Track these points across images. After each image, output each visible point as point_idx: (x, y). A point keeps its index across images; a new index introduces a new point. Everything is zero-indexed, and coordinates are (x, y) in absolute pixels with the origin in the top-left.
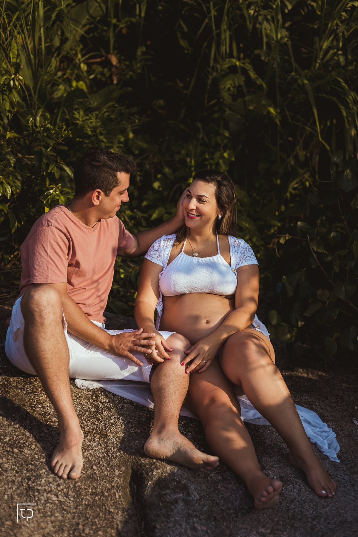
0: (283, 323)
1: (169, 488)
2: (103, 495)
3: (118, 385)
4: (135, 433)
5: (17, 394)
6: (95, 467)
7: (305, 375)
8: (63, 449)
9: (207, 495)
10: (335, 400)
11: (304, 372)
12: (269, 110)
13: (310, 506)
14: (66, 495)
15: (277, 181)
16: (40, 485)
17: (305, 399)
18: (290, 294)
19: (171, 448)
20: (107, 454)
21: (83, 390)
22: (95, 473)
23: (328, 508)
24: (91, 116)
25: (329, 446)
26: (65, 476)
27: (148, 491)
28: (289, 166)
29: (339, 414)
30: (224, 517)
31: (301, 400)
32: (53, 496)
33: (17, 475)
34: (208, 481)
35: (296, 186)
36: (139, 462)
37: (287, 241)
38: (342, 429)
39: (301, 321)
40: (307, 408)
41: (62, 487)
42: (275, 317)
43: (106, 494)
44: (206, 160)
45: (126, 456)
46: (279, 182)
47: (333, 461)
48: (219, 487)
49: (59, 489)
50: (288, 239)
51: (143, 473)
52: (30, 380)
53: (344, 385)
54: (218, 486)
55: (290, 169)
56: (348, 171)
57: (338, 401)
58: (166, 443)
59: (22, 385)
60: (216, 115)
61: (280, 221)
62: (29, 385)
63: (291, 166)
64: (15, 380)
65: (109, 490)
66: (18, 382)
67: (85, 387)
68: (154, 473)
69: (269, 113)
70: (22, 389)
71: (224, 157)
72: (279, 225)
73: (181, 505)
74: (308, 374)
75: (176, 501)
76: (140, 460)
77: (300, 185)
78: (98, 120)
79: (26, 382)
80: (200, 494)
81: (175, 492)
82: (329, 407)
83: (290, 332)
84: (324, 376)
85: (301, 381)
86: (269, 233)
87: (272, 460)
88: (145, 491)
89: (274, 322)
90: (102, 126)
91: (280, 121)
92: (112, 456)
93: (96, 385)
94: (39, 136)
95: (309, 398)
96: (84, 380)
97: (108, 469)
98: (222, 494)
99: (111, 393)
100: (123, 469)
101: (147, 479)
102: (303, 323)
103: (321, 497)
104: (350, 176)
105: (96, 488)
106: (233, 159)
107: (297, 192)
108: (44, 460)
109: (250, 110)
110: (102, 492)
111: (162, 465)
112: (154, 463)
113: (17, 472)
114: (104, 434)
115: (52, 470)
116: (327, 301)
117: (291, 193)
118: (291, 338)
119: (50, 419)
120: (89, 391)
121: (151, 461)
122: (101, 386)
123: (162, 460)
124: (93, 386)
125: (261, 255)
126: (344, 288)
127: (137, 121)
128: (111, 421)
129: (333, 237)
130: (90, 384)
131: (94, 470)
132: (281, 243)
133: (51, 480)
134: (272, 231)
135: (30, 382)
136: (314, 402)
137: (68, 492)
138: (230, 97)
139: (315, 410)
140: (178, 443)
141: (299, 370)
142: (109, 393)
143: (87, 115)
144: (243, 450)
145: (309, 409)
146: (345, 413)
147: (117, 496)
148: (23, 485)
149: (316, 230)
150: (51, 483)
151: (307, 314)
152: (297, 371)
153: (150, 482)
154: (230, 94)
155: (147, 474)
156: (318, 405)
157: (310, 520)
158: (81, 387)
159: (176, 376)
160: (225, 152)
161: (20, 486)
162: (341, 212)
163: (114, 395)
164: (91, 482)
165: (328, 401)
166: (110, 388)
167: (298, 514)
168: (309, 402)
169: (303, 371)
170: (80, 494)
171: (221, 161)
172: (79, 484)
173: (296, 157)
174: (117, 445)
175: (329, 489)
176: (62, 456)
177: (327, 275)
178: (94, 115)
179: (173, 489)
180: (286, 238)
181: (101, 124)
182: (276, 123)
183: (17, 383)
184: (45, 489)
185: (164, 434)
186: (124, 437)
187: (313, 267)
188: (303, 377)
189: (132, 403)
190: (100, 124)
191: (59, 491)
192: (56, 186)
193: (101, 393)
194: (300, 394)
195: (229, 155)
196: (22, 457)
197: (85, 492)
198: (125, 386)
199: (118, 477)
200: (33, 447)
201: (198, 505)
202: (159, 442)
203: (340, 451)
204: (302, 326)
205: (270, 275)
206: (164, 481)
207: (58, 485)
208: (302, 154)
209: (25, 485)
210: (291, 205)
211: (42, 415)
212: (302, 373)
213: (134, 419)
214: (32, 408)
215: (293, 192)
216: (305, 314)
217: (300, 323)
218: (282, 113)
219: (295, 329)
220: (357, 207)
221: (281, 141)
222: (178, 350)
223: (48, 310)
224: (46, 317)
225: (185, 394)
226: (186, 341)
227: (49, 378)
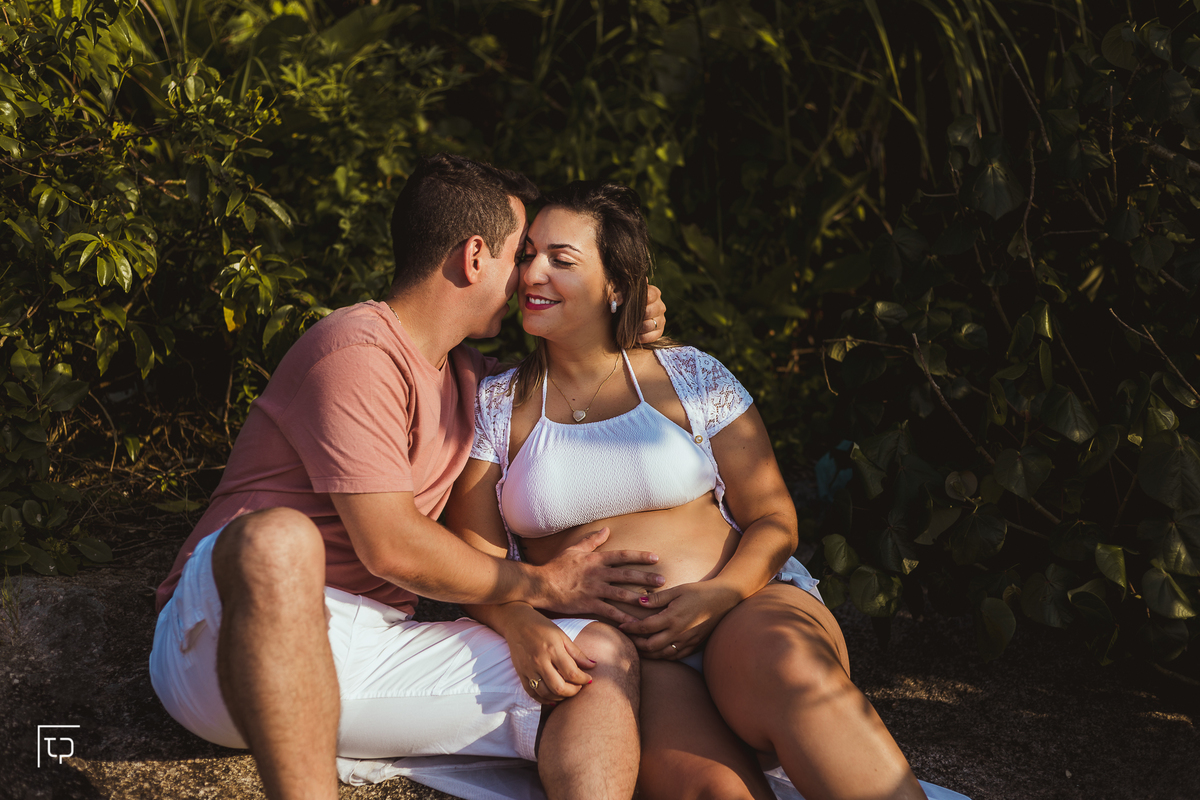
0: (863, 568)
3: (448, 767)
7: (923, 695)
10: (1010, 758)
11: (919, 687)
12: (759, 36)
15: (788, 209)
17: (935, 761)
18: (876, 489)
21: (357, 788)
24: (323, 75)
28: (818, 170)
29: (1028, 794)
31: (924, 763)
35: (838, 217)
37: (848, 355)
39: (909, 558)
40: (942, 785)
42: (842, 553)
44: (615, 168)
46: (793, 211)
50: (851, 350)
52: (212, 772)
53: (1027, 714)
55: (820, 179)
56: (996, 165)
57: (1019, 759)
59: (189, 787)
60: (631, 58)
61: (803, 306)
62: (209, 786)
63: (824, 170)
64: (169, 776)
66: (179, 781)
67: (359, 778)
69: (761, 43)
71: (657, 159)
72: (804, 315)
74: (929, 692)
77: (846, 216)
78: (343, 86)
79: (201, 778)
82: (998, 776)
83: (885, 589)
84: (971, 692)
85: (914, 711)
86: (781, 337)
89: (840, 565)
90: (353, 98)
91: (789, 63)
93: (390, 772)
94: (196, 127)
95: (945, 757)
96: (357, 759)
99: (430, 789)
102: (915, 563)
104: (1001, 176)
106: (680, 162)
107: (839, 232)
109: (712, 40)
116: (973, 501)
117: (824, 239)
118: (888, 604)
120: (372, 790)
122: (406, 772)
124: (382, 774)
125: (767, 393)
126: (1020, 466)
127: (439, 81)
129: (967, 335)
130: (374, 771)
132: (834, 360)
134: (788, 331)
135: (212, 778)
136: (959, 768)
138: (665, 9)
139: (966, 788)
141: (906, 682)
142: (425, 792)
143: (315, 75)
145: (949, 788)
146: (1043, 791)
149: (925, 322)
151: (925, 539)
152: (900, 686)
156: (969, 775)
158: (351, 779)
159: (606, 739)
160: (659, 145)
162: (984, 271)
165: (994, 761)
166: (428, 776)
168: (945, 767)
169: (916, 683)
171: (651, 169)
173: (834, 149)
177: (970, 436)
178: (332, 72)
180: (845, 346)
181: (350, 95)
182: (780, 67)
183: (176, 783)
187: (922, 415)
188: (919, 701)
190: (347, 93)
192: (248, 251)
193: (404, 793)
194: (920, 748)
195: (669, 152)
198: (466, 766)
204: (914, 571)
205: (796, 441)
208: (847, 139)
210: (830, 265)
212: (914, 690)
215: (829, 233)
216: (920, 540)
217: (906, 563)
218: (789, 42)
219: (896, 580)
220: (1024, 256)
221: (793, 113)
222: (606, 665)
223: (292, 579)
224: (284, 598)
225: (632, 785)
226: (623, 641)
227: (284, 768)
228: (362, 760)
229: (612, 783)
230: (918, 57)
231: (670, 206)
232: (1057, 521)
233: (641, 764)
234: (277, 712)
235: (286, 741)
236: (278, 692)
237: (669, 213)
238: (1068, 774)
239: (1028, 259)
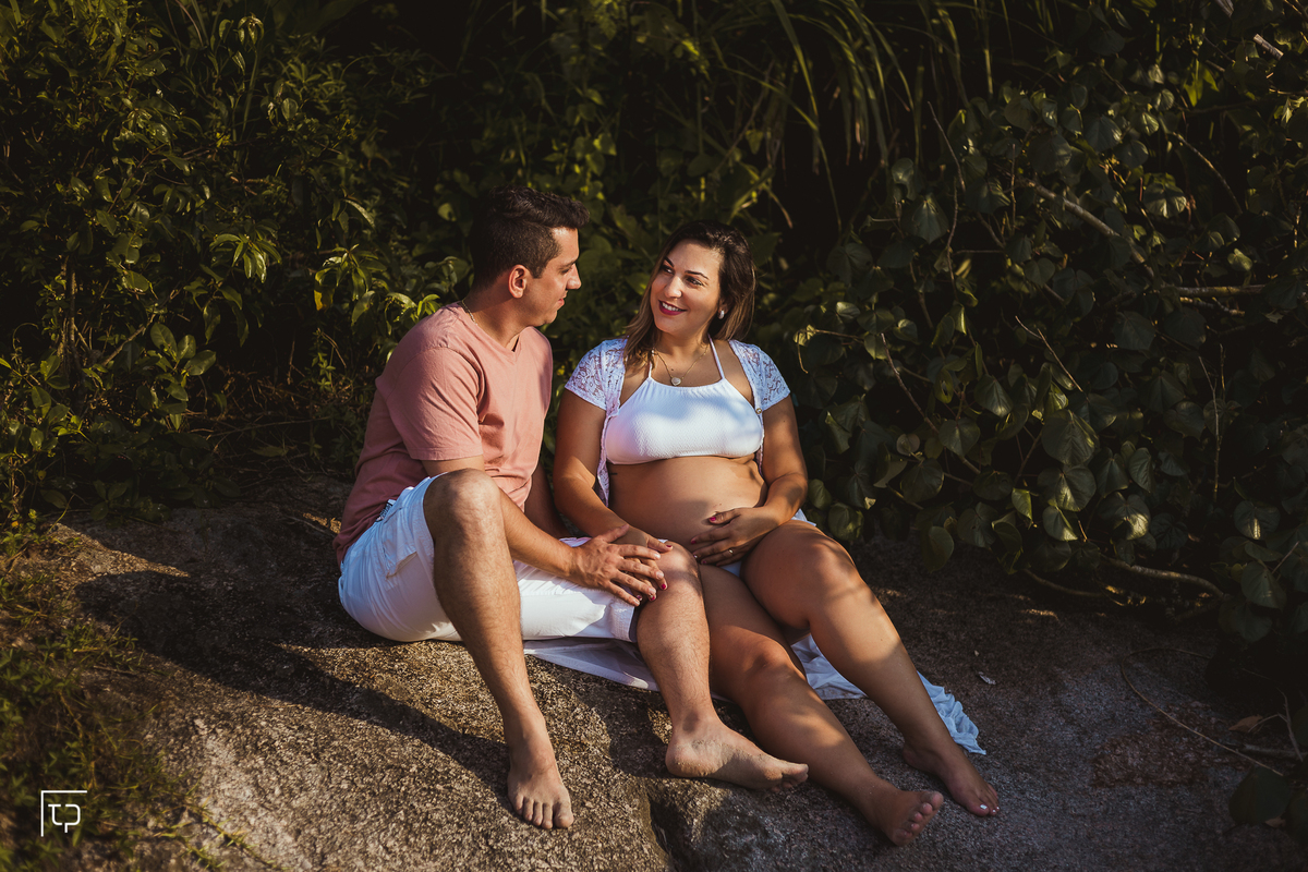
0: (839, 505)
1: (729, 827)
2: (623, 851)
4: (630, 735)
5: (389, 683)
6: (588, 804)
9: (797, 832)
10: (934, 643)
12: (684, 46)
13: (967, 833)
14: (562, 857)
15: (698, 193)
16: (511, 844)
18: (844, 445)
19: (719, 757)
20: (597, 778)
22: (593, 813)
23: (998, 835)
24: (324, 72)
25: (958, 725)
26: (550, 824)
27: (696, 836)
28: (731, 165)
29: (951, 667)
30: (840, 867)
32: (540, 861)
33: (462, 831)
34: (787, 808)
35: (747, 205)
36: (661, 787)
37: (809, 341)
38: (967, 695)
39: (869, 497)
41: (550, 844)
42: (820, 493)
43: (628, 849)
45: (633, 780)
47: (973, 753)
48: (811, 817)
49: (547, 848)
50: (812, 337)
51: (675, 805)
53: (940, 612)
54: (808, 815)
55: (733, 172)
56: (929, 201)
57: (940, 643)
58: (709, 747)
59: (386, 663)
62: (398, 662)
63: (736, 164)
64: (368, 655)
65: (628, 841)
66: (377, 658)
68: (698, 803)
69: (687, 53)
70: (390, 671)
71: (594, 148)
73: (758, 854)
75: (747, 849)
76: (660, 782)
78: (340, 82)
79: (391, 657)
80: (785, 832)
81: (741, 834)
82: (929, 655)
83: (853, 519)
87: (874, 761)
88: (691, 836)
89: (820, 502)
90: (348, 93)
91: (708, 70)
92: (608, 781)
97: (612, 804)
98: (821, 828)
100: (636, 801)
101: (688, 816)
102: (874, 501)
103: (980, 816)
104: (933, 211)
105: (607, 841)
106: (613, 152)
108: (495, 800)
109: (639, 44)
110: (619, 846)
111: (705, 787)
112: (689, 786)
113: (460, 826)
114: (576, 743)
115: (520, 816)
118: (855, 530)
119: (467, 723)
121: (680, 781)
122: (532, 652)
123: (701, 779)
126: (957, 432)
127: (423, 80)
128: (579, 717)
129: (902, 329)
131: (589, 809)
133: (526, 834)
135: (398, 657)
137: (563, 852)
138: (613, 23)
140: (731, 747)
143: (316, 71)
144: (840, 745)
146: (961, 665)
147: (646, 851)
148: (480, 848)
149: (875, 318)
150: (527, 839)
151: (881, 484)
153: (696, 820)
154: (612, 18)
155: (686, 807)
157: (975, 857)
160: (594, 137)
161: (475, 850)
162: (916, 281)
163: (560, 668)
164: (596, 830)
167: (953, 850)
170: (584, 852)
171: (588, 157)
172: (577, 835)
173: (744, 146)
174: (607, 760)
175: (990, 801)
176: (532, 789)
177: (919, 409)
178: (330, 69)
179: (735, 828)
180: (805, 332)
181: (345, 90)
182: (703, 75)
183: (376, 660)
184: (522, 850)
186: (612, 744)
189: (597, 679)
190: (343, 88)
191: (547, 851)
192: (349, 249)
195: (602, 143)
196: (456, 798)
197: (593, 849)
199: (634, 816)
200: (465, 777)
201: (790, 851)
202: (696, 747)
203: (980, 733)
204: (873, 507)
206: (717, 815)
207: (543, 841)
208: (754, 138)
209: (483, 847)
211: (450, 718)
213: (616, 710)
214: (426, 705)
216: (876, 485)
217: (867, 500)
218: (705, 48)
219: (859, 513)
220: (946, 270)
221: (705, 110)
222: (680, 572)
223: (488, 517)
224: (486, 531)
227: (494, 645)
229: (698, 652)
231: (601, 190)
232: (978, 471)
237: (600, 196)
238: (977, 653)
239: (949, 273)
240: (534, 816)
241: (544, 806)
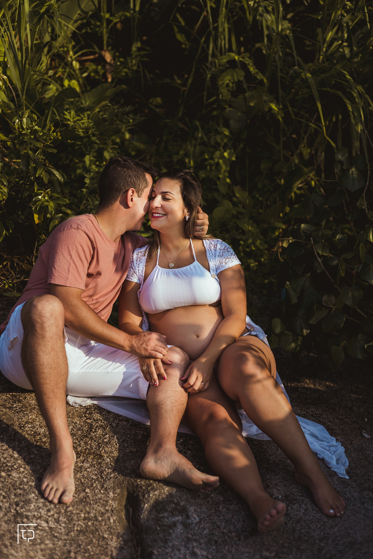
0: (286, 332)
1: (166, 511)
2: (97, 520)
3: (113, 402)
4: (131, 452)
5: (5, 414)
6: (87, 490)
7: (312, 386)
8: (54, 472)
9: (207, 517)
10: (343, 412)
11: (311, 383)
12: (271, 106)
13: (317, 526)
14: (57, 521)
15: (280, 180)
16: (29, 510)
17: (312, 412)
18: (294, 300)
19: (168, 469)
20: (101, 476)
21: (76, 408)
22: (88, 496)
23: (336, 528)
24: (82, 116)
25: (338, 461)
26: (56, 501)
27: (144, 515)
28: (293, 165)
29: (348, 426)
30: (226, 541)
31: (307, 412)
32: (43, 522)
33: (4, 500)
34: (208, 502)
35: (300, 185)
36: (135, 484)
37: (290, 245)
38: (351, 443)
39: (306, 329)
40: (313, 421)
41: (52, 513)
42: (279, 326)
43: (100, 519)
44: (206, 160)
45: (121, 478)
46: (283, 181)
47: (341, 478)
48: (220, 508)
49: (50, 514)
50: (291, 243)
51: (139, 495)
52: (19, 398)
53: (353, 396)
54: (219, 507)
55: (294, 168)
56: (353, 169)
58: (163, 463)
59: (10, 403)
60: (215, 113)
61: (284, 223)
62: (18, 403)
63: (295, 164)
64: (2, 398)
65: (102, 514)
66: (6, 400)
67: (77, 404)
68: (151, 495)
69: (271, 109)
70: (10, 408)
71: (224, 157)
72: (284, 227)
73: (179, 528)
74: (315, 385)
75: (174, 524)
76: (136, 481)
77: (305, 185)
78: (90, 121)
79: (15, 400)
80: (200, 516)
81: (173, 515)
82: (337, 419)
83: (295, 341)
84: (332, 386)
85: (307, 392)
86: (273, 236)
87: (277, 477)
88: (141, 514)
89: (278, 330)
91: (282, 118)
92: (106, 478)
93: (89, 402)
94: (26, 139)
95: (316, 410)
96: (77, 397)
97: (102, 491)
98: (223, 516)
99: (105, 410)
100: (118, 491)
101: (144, 502)
102: (308, 331)
103: (329, 516)
104: (355, 174)
105: (89, 513)
106: (234, 159)
107: (302, 191)
108: (33, 484)
109: (251, 106)
110: (95, 517)
111: (160, 486)
112: (151, 484)
113: (4, 497)
114: (98, 455)
115: (42, 494)
116: (333, 307)
117: (295, 193)
118: (296, 347)
119: (40, 439)
120: (82, 409)
121: (147, 482)
122: (96, 402)
123: (159, 481)
124: (86, 402)
125: (265, 260)
126: (350, 294)
127: (131, 121)
128: (105, 440)
129: (339, 239)
130: (83, 401)
131: (87, 493)
132: (284, 247)
133: (41, 505)
134: (277, 234)
135: (19, 400)
136: (321, 415)
137: (59, 518)
138: (229, 93)
139: (323, 423)
140: (175, 463)
141: (306, 381)
142: (103, 410)
143: (79, 116)
145: (316, 422)
146: (354, 426)
147: (112, 521)
148: (11, 511)
149: (321, 233)
150: (40, 508)
151: (313, 321)
152: (303, 382)
153: (146, 505)
154: (228, 90)
155: (144, 496)
156: (325, 418)
157: (317, 541)
158: (74, 404)
160: (225, 151)
161: (8, 512)
162: (347, 213)
163: (109, 412)
164: (84, 506)
165: (336, 413)
166: (104, 404)
167: (305, 536)
168: (316, 414)
169: (310, 381)
170: (72, 519)
171: (221, 161)
172: (71, 508)
173: (301, 155)
174: (112, 465)
175: (338, 507)
176: (53, 479)
177: (332, 280)
178: (86, 115)
179: (171, 512)
180: (289, 241)
181: (93, 125)
182: (279, 120)
184: (34, 515)
185: (161, 453)
186: (118, 457)
187: (318, 271)
188: (310, 388)
189: (127, 420)
190: (92, 124)
191: (49, 516)
192: (45, 191)
193: (94, 410)
194: (307, 407)
195: (229, 154)
196: (10, 481)
197: (78, 518)
198: (120, 402)
199: (113, 500)
200: (22, 469)
201: (199, 528)
202: (156, 462)
203: (349, 466)
204: (308, 334)
205: (274, 280)
206: (161, 503)
207: (49, 511)
208: (306, 152)
209: (12, 511)
210: (296, 206)
211: (31, 435)
212: (309, 384)
213: (129, 438)
214: (20, 428)
215: (298, 192)
216: (311, 322)
217: (305, 331)
218: (284, 109)
219: (300, 338)
220: (364, 208)
221: (285, 139)
223: (51, 322)
224: (48, 329)
225: (183, 410)
226: (184, 355)
227: (45, 394)
228: (79, 397)
229: (175, 409)
230: (340, 117)
231: (229, 177)
232: (366, 316)
233: (188, 403)
234: (43, 373)
235: (46, 384)
236: (44, 365)
237: (228, 180)
238: (366, 420)
240: (49, 495)
241: (57, 490)
